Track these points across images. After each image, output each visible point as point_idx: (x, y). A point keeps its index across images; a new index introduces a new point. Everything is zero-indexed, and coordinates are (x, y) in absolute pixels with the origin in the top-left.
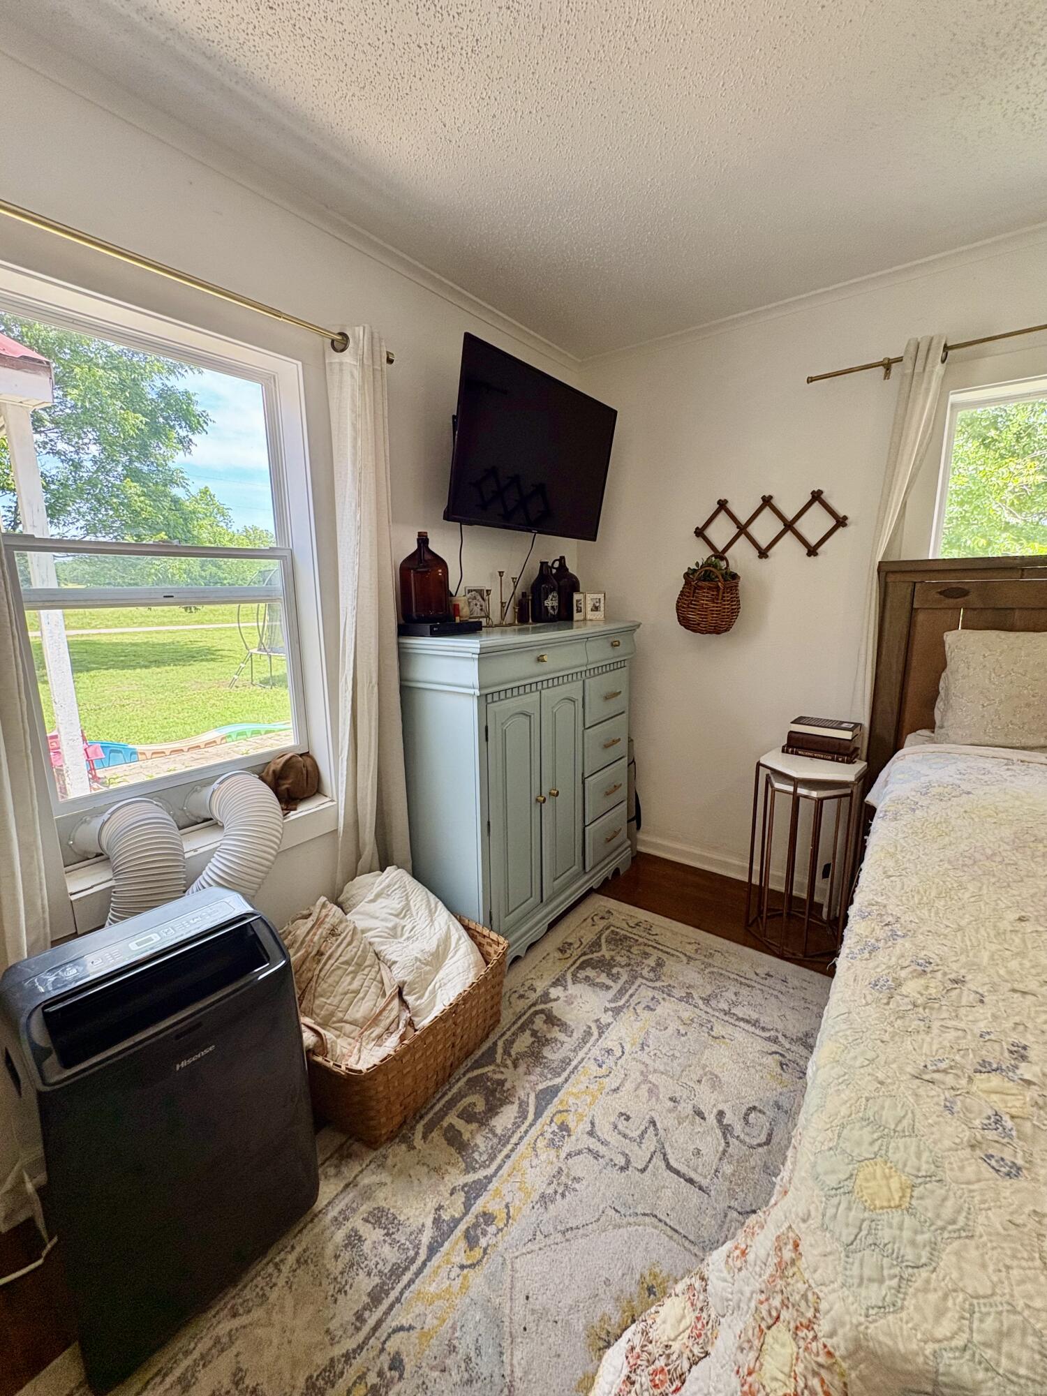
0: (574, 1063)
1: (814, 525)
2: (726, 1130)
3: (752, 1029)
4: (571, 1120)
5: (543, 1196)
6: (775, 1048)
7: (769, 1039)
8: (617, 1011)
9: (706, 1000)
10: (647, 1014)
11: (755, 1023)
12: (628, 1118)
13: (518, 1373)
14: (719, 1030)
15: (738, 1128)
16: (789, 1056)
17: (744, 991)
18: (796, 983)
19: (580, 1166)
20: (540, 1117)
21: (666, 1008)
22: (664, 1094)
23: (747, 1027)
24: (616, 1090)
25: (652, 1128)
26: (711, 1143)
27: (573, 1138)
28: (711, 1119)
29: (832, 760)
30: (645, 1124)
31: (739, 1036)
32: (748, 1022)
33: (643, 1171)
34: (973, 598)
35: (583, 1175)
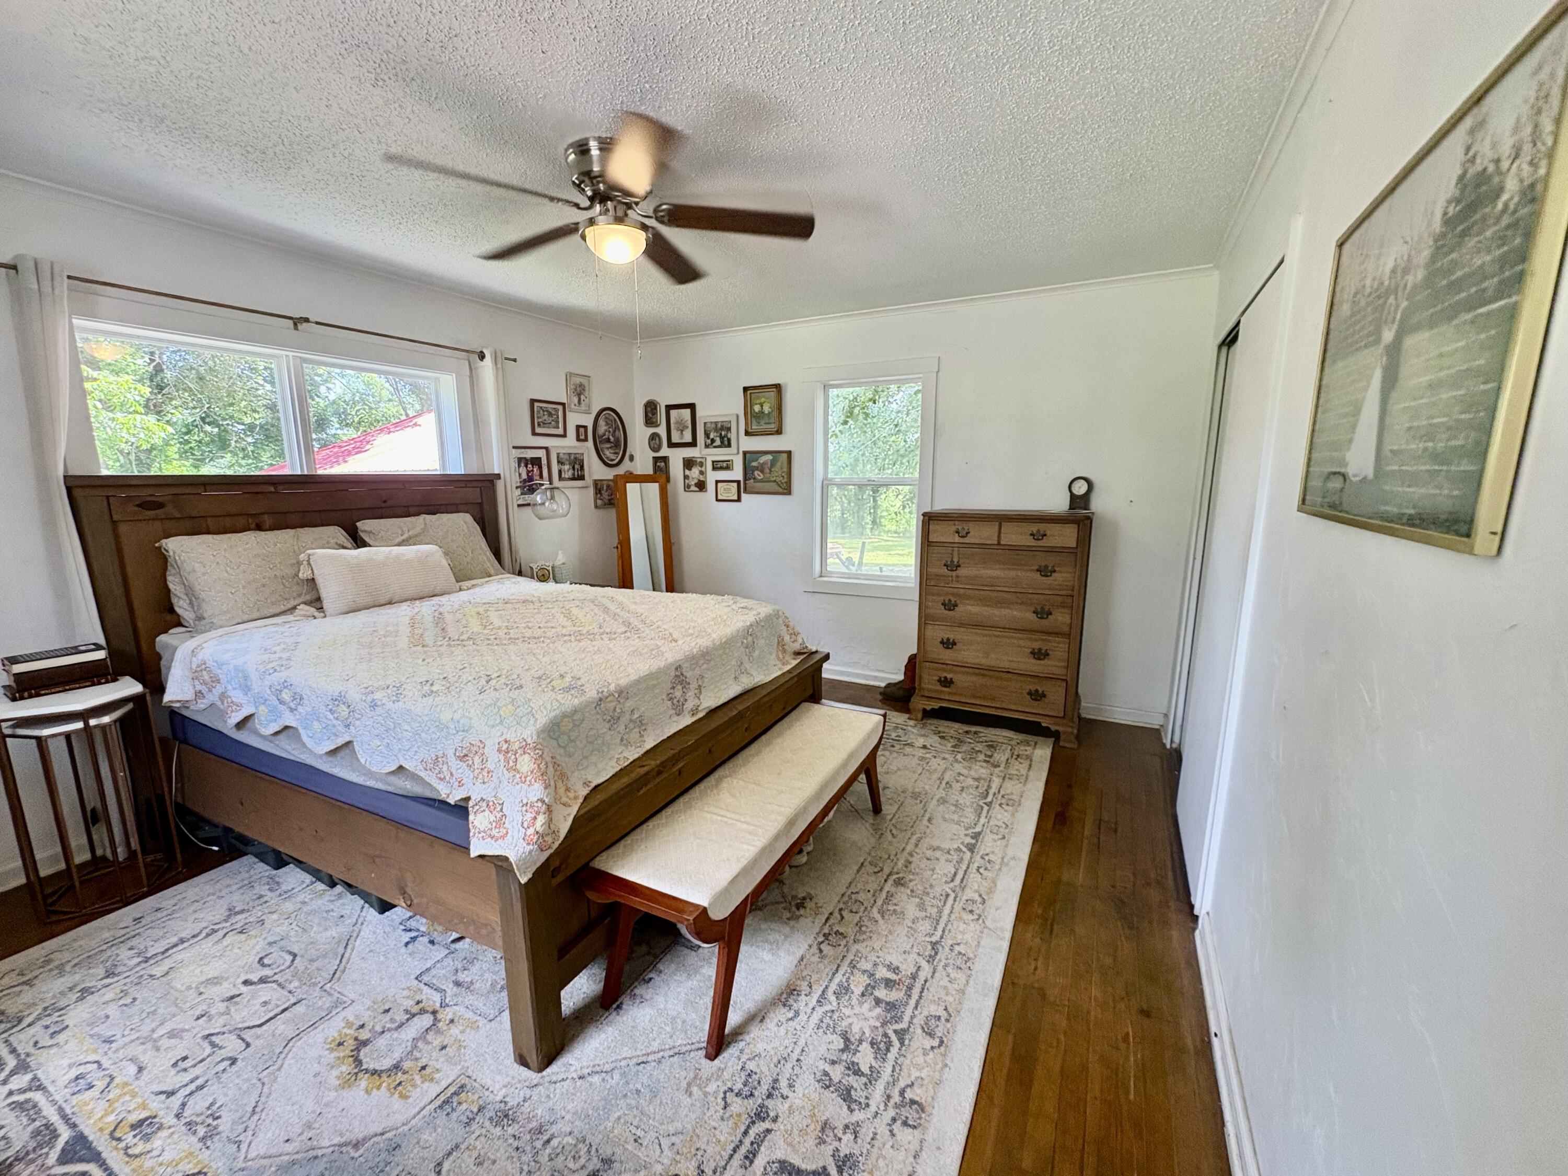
0: (55, 1119)
2: (263, 980)
3: (186, 945)
4: (134, 1118)
5: (203, 1139)
6: (221, 933)
7: (208, 935)
8: (23, 1067)
9: (109, 974)
10: (61, 1038)
11: (182, 941)
12: (185, 1058)
13: (337, 1140)
14: (157, 971)
15: (267, 972)
16: (238, 926)
17: (134, 942)
18: (172, 902)
19: (198, 1104)
20: (99, 1154)
21: (77, 1015)
22: (188, 1024)
23: (180, 947)
24: (141, 1069)
25: (214, 1038)
26: (266, 992)
27: (161, 1113)
28: (244, 989)
29: (93, 684)
30: (206, 1044)
31: (179, 957)
32: (176, 945)
33: (248, 1045)
34: (170, 509)
35: (210, 1100)
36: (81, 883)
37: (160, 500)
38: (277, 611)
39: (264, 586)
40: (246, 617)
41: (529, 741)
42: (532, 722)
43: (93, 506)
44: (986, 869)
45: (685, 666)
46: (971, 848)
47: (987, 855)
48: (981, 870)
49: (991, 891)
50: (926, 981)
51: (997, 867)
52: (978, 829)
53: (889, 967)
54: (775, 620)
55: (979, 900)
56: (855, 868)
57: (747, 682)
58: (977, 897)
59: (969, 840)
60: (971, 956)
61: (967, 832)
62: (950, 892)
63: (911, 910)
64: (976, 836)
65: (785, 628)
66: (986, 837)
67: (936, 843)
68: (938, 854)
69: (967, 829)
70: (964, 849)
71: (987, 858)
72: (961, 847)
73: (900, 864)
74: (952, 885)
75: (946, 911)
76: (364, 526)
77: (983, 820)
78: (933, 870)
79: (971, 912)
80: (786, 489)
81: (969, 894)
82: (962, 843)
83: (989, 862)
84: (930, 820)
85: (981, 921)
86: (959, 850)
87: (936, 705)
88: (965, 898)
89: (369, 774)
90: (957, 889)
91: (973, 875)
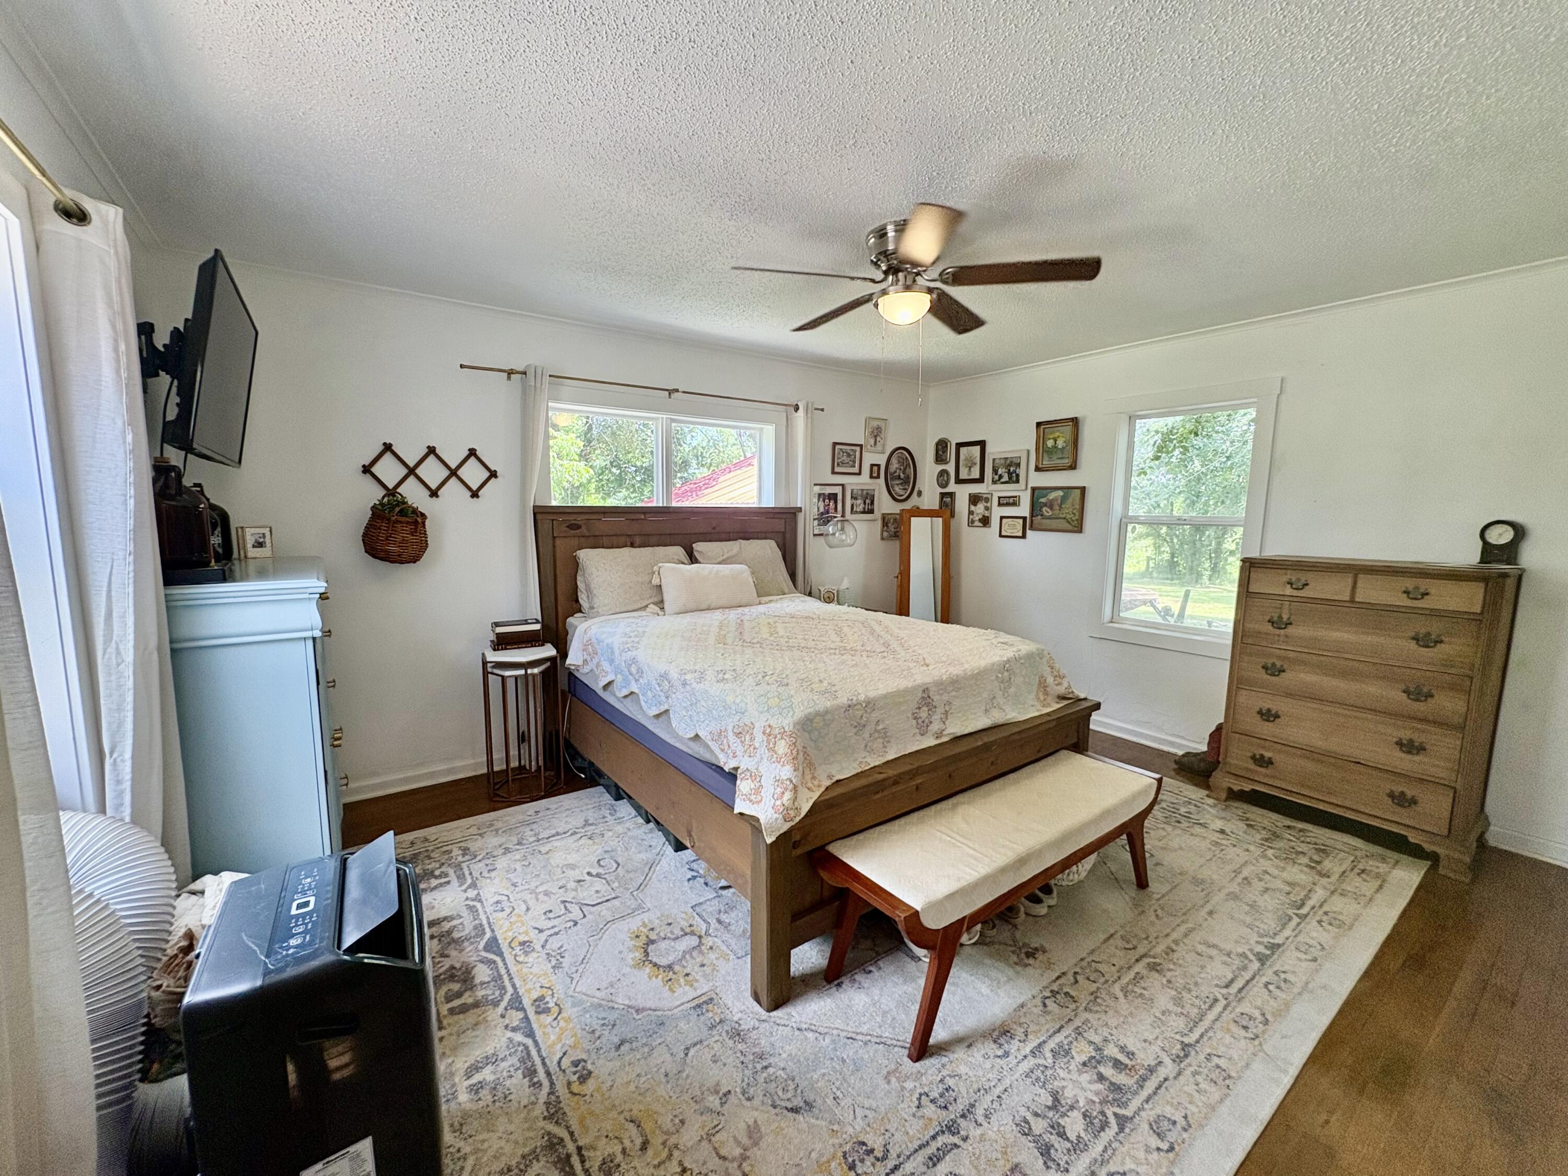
0: (485, 922)
1: (473, 474)
2: (598, 875)
3: (559, 837)
4: (522, 938)
5: (553, 967)
6: (579, 836)
7: (572, 834)
8: (473, 885)
9: (519, 843)
10: (493, 874)
11: (558, 834)
12: (550, 911)
13: (627, 1002)
14: (544, 849)
15: (601, 871)
16: (589, 833)
17: (534, 826)
18: (555, 806)
19: (554, 944)
20: (503, 953)
21: (502, 863)
22: (555, 890)
23: (556, 838)
24: (528, 909)
25: (567, 904)
26: (599, 884)
27: (535, 941)
28: (587, 878)
29: (532, 646)
30: (562, 906)
31: (556, 844)
32: (554, 836)
33: (585, 916)
34: (584, 530)
35: (560, 944)
36: (513, 780)
37: (579, 523)
38: (635, 607)
39: (630, 587)
40: (618, 610)
41: (786, 729)
42: (791, 714)
43: (545, 526)
44: (1278, 987)
45: (933, 689)
46: (1262, 959)
47: (1284, 972)
48: (1271, 987)
49: (1278, 1014)
50: (1166, 1079)
51: (1296, 990)
52: (1278, 940)
53: (1122, 1049)
54: (1038, 659)
55: (1260, 1018)
56: (1102, 937)
57: (997, 717)
58: (1257, 1014)
59: (1260, 949)
60: (1233, 1074)
61: (1260, 939)
62: (1220, 997)
63: (1164, 1000)
64: (1274, 947)
65: (1049, 669)
66: (1288, 953)
67: (1213, 940)
68: (1213, 952)
69: (1261, 936)
70: (1251, 957)
71: (1283, 976)
72: (1248, 953)
73: (1159, 949)
74: (1224, 991)
75: (1211, 1016)
76: (699, 547)
77: (1287, 932)
78: (1203, 967)
79: (1245, 1028)
80: (1078, 527)
81: (1245, 1007)
82: (1251, 950)
83: (1285, 981)
84: (1211, 913)
85: (1256, 1042)
86: (1243, 955)
87: (1247, 787)
88: (1239, 1010)
89: (677, 736)
90: (1231, 998)
91: (1257, 989)
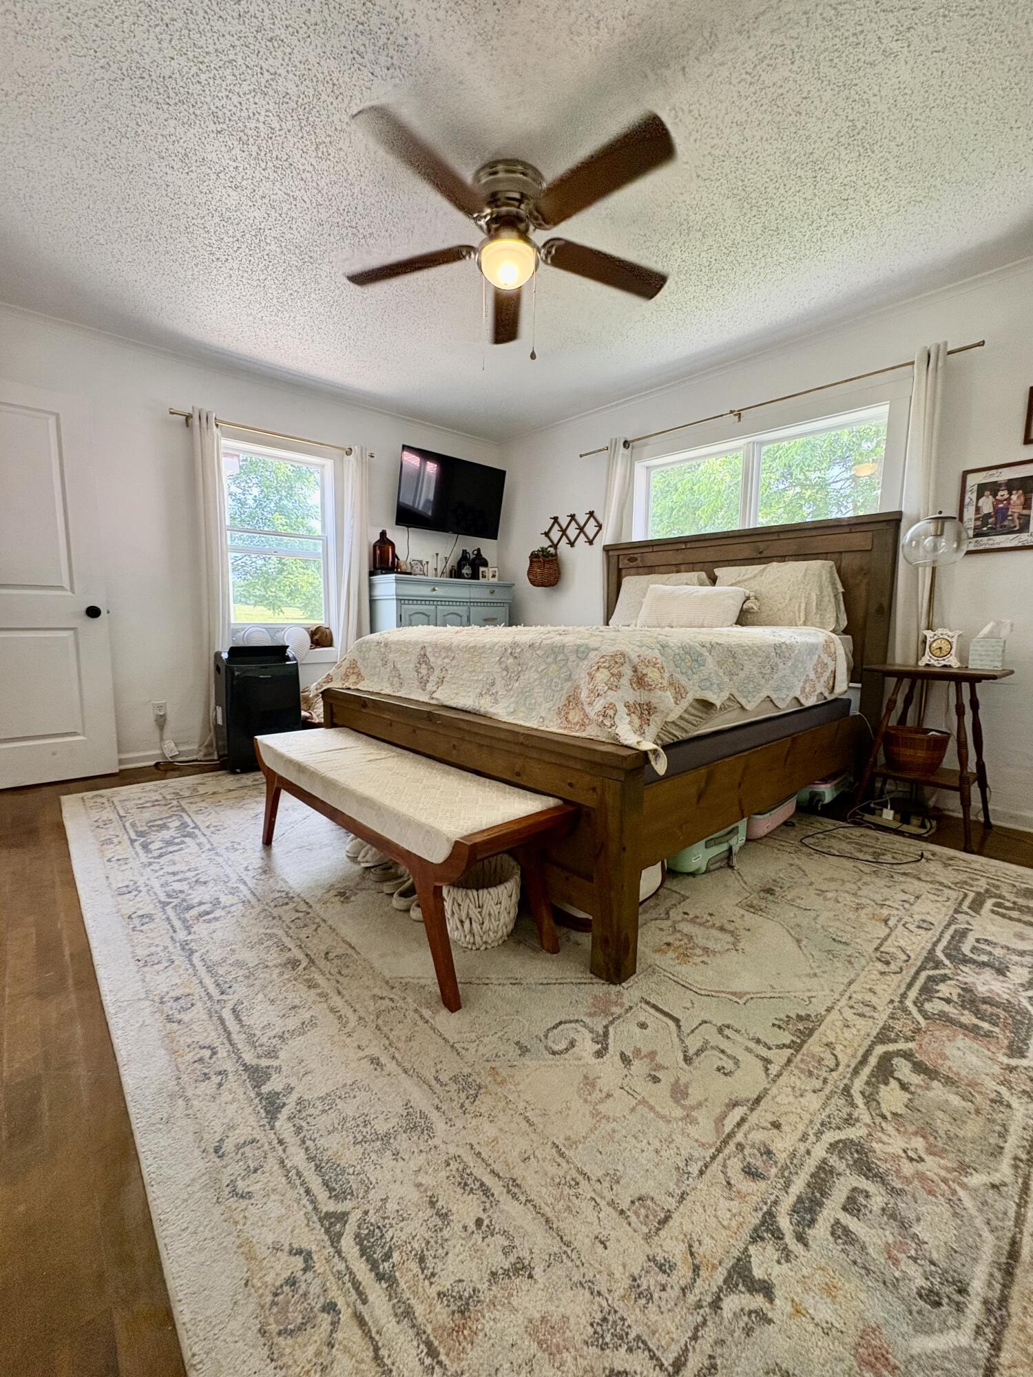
1: (591, 529)
34: (639, 563)
44: (201, 1060)
45: (429, 649)
46: (257, 1076)
47: (220, 1085)
48: (207, 1053)
49: (169, 1036)
51: (185, 1078)
52: (282, 1122)
54: (573, 658)
55: (178, 1016)
56: (353, 941)
58: (186, 1017)
59: (274, 1084)
60: (146, 969)
61: (294, 1097)
62: (224, 997)
63: (250, 957)
64: (272, 1106)
66: (252, 1120)
67: (313, 1036)
68: (292, 1023)
69: (300, 1101)
70: (264, 1062)
71: (216, 1079)
72: (275, 1063)
73: (320, 979)
74: (230, 1005)
75: (209, 982)
77: (297, 1158)
78: (272, 1002)
79: (177, 999)
81: (199, 1012)
82: (279, 1069)
83: (206, 1077)
84: (375, 1061)
85: (157, 999)
86: (272, 1054)
88: (199, 1004)
90: (218, 1007)
91: (213, 1036)
